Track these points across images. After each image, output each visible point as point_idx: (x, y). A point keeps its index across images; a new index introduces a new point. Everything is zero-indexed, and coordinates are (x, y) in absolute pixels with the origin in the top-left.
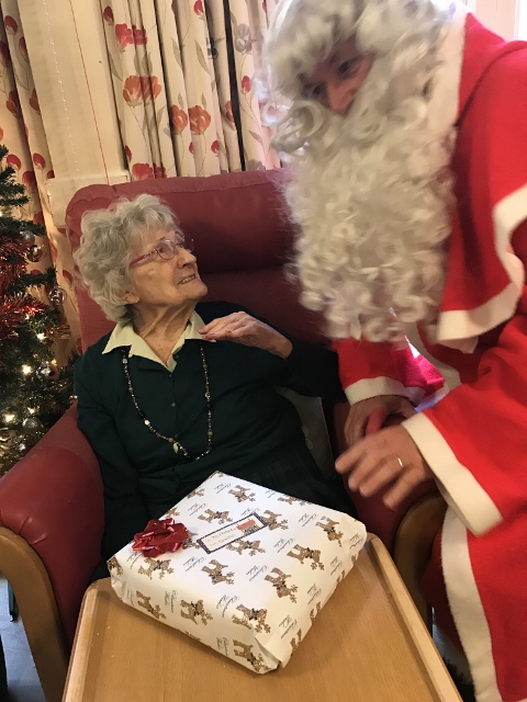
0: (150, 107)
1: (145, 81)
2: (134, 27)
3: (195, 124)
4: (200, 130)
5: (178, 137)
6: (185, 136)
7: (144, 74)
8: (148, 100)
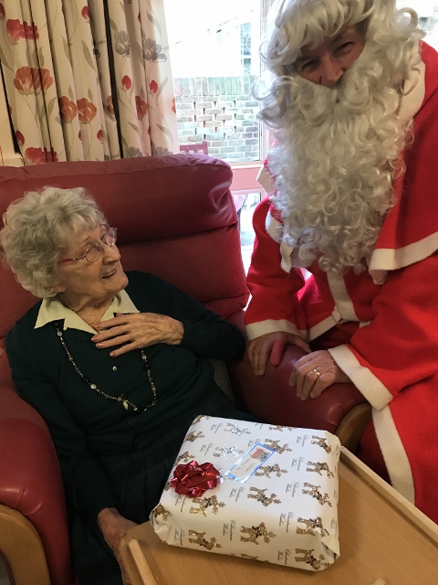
0: (40, 96)
1: (36, 73)
2: (25, 23)
3: (82, 114)
4: (86, 120)
5: (68, 126)
6: (74, 125)
7: (34, 66)
8: (39, 89)
